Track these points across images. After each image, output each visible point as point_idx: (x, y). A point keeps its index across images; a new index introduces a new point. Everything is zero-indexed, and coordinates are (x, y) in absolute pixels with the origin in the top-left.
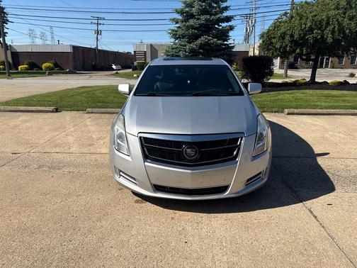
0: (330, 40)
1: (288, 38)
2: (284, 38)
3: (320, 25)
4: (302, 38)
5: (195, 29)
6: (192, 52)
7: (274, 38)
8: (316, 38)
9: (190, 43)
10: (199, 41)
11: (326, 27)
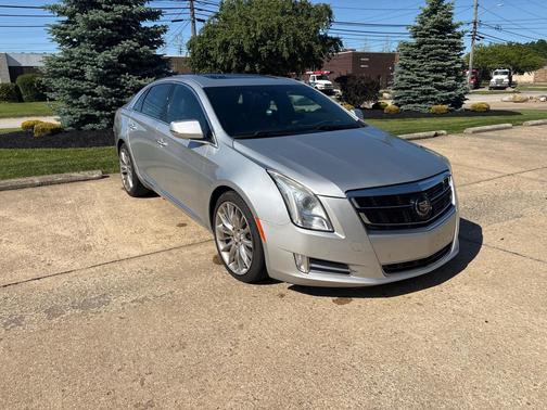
0: (286, 55)
1: (231, 49)
2: (226, 50)
3: (270, 33)
4: (254, 50)
5: (108, 26)
6: (109, 67)
7: (212, 49)
8: (270, 51)
9: (100, 51)
10: (118, 49)
11: (279, 37)
